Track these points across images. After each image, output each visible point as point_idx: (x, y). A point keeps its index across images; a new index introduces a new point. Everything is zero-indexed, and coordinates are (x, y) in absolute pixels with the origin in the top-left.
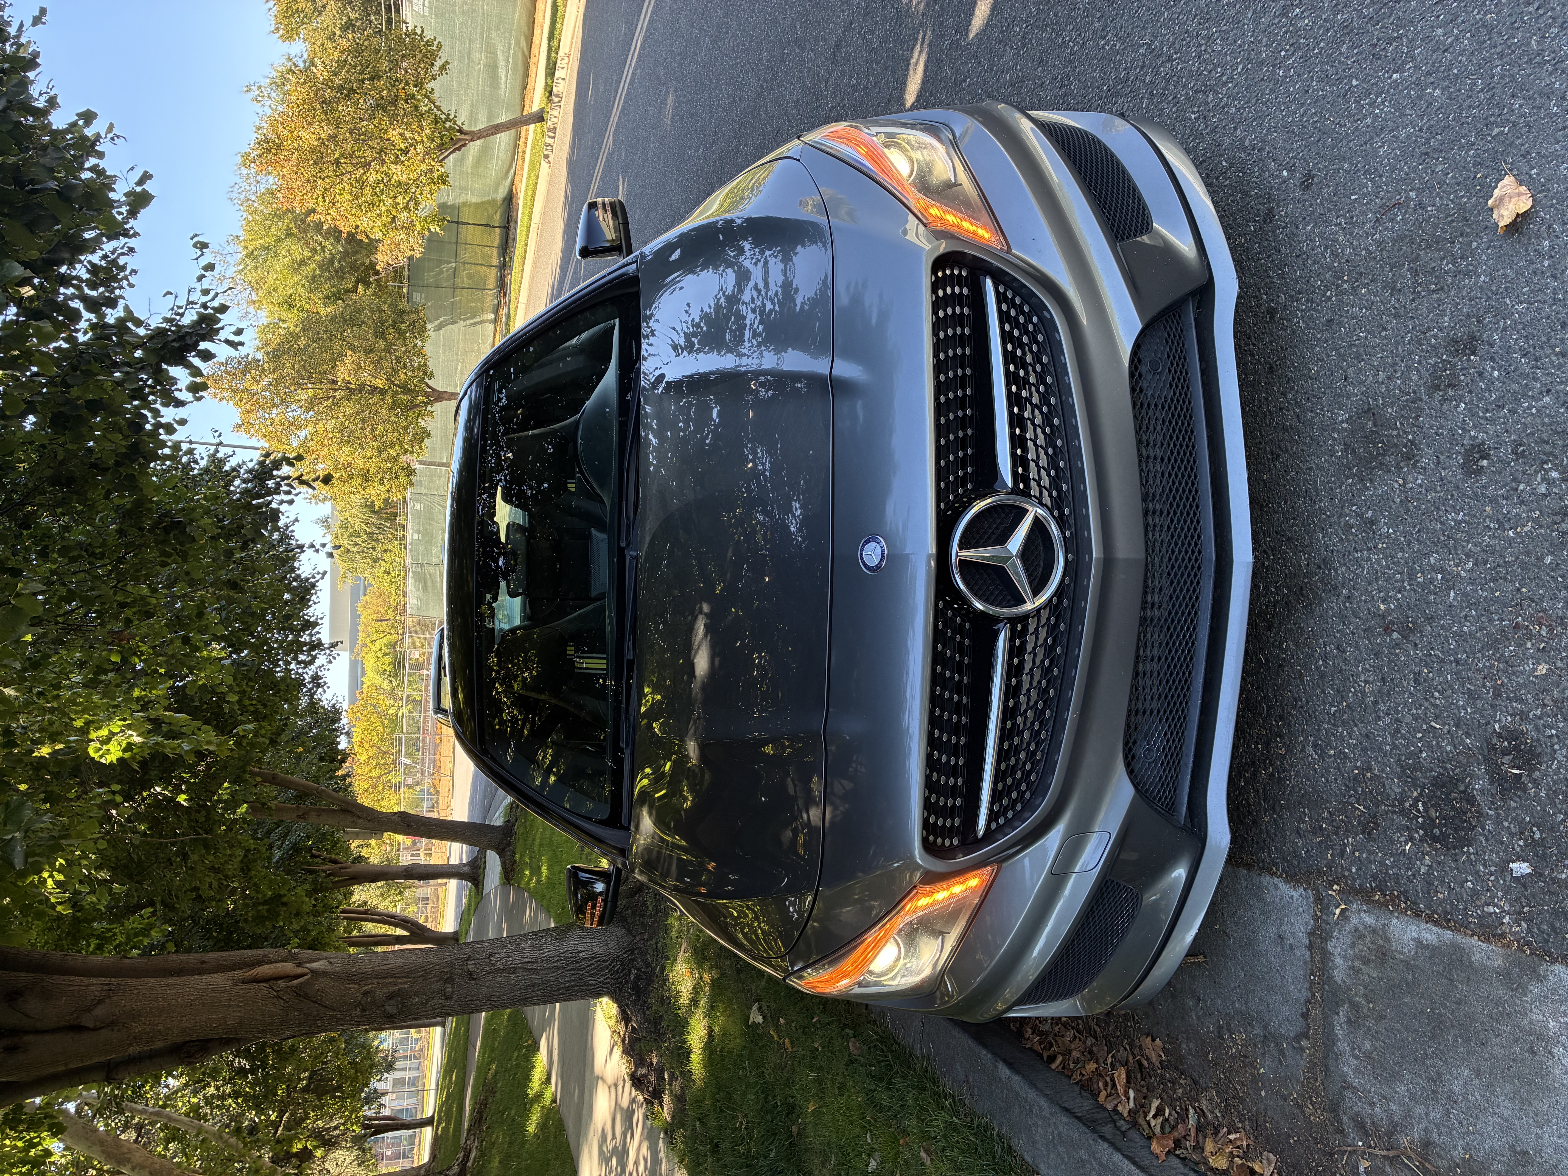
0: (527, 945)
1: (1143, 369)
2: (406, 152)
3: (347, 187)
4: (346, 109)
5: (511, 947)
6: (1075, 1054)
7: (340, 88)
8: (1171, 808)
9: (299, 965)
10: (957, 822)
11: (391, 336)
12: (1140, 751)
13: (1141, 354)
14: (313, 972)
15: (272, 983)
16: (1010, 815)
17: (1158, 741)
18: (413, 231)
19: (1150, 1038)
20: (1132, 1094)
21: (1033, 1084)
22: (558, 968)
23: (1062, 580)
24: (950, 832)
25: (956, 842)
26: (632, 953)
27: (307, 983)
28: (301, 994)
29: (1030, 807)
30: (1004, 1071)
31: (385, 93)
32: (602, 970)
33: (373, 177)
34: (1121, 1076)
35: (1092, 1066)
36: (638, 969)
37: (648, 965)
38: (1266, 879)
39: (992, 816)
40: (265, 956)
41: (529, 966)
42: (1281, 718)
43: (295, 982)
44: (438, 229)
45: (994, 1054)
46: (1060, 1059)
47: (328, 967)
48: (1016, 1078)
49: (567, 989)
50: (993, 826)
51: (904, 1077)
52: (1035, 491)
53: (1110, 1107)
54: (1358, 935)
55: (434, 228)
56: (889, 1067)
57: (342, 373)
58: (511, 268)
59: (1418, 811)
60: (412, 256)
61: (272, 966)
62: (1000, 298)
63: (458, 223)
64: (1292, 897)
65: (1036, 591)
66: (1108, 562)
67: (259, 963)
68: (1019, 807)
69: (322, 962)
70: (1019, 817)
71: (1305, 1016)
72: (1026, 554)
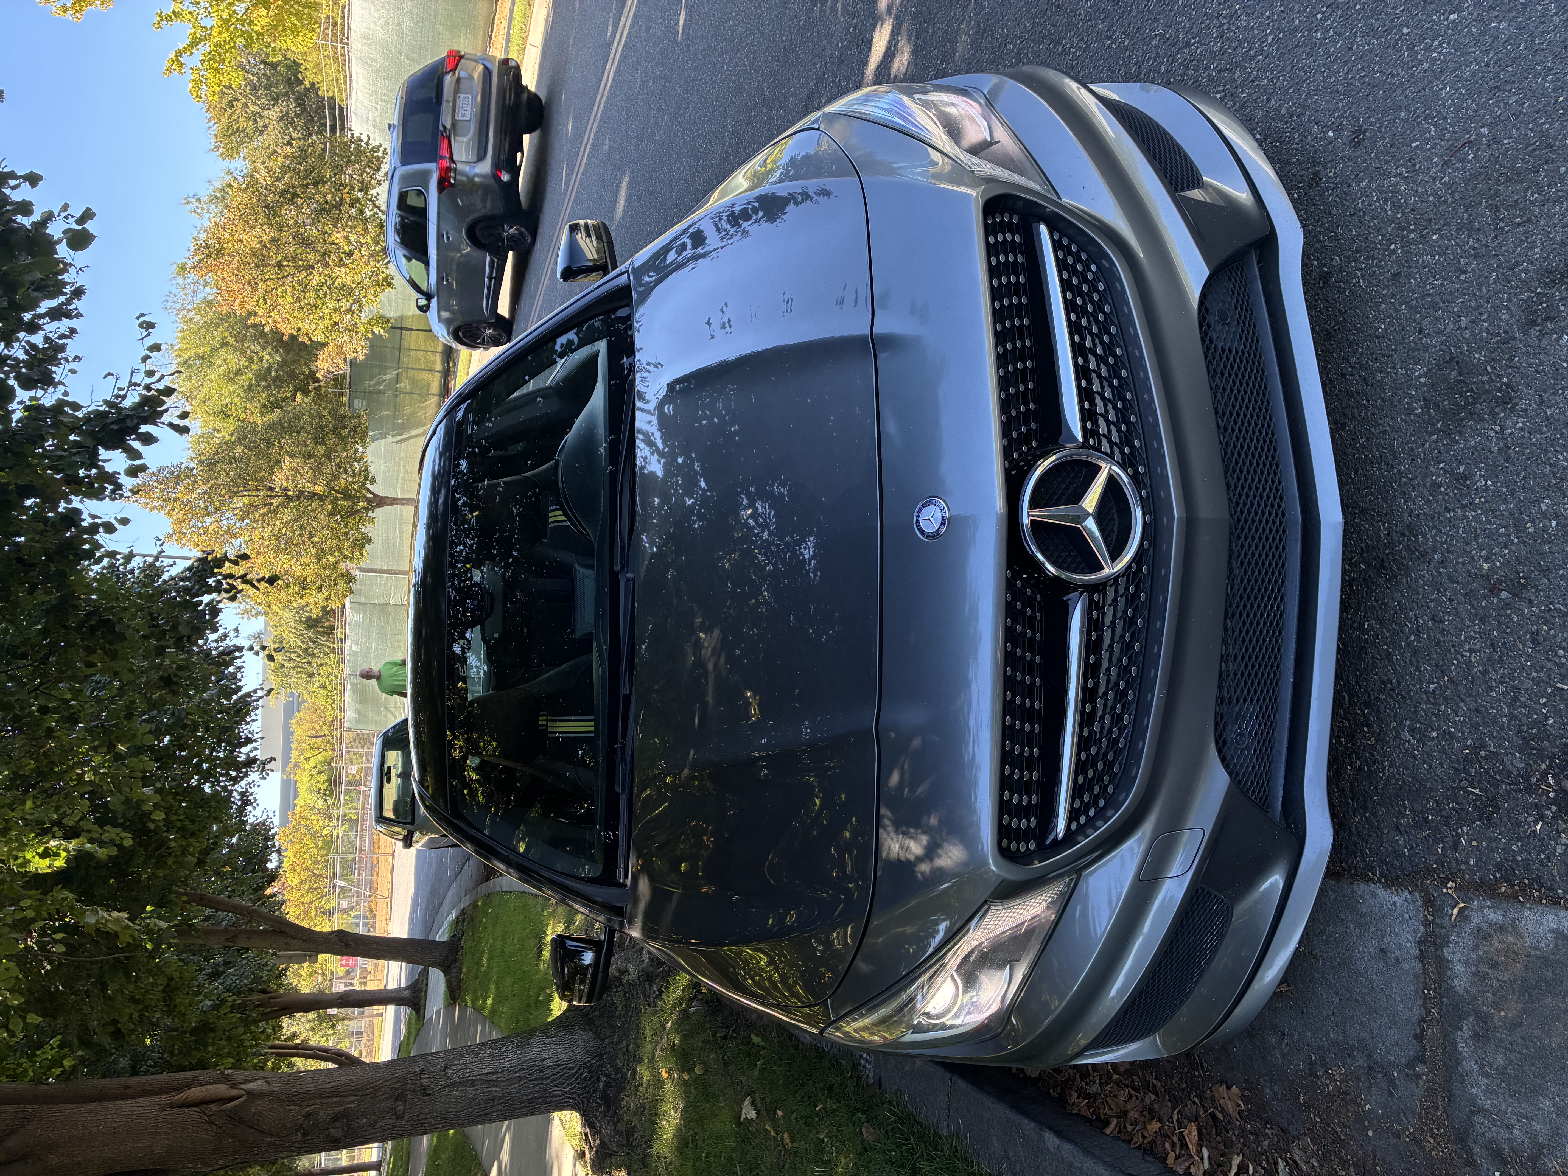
0: (485, 1054)
1: (1211, 319)
2: (350, 254)
3: (289, 289)
4: (289, 213)
5: (468, 1058)
6: (1133, 1115)
7: (283, 193)
8: (1263, 803)
9: (234, 1086)
10: (1033, 822)
11: (331, 441)
12: (1231, 737)
13: (1207, 303)
14: (249, 1093)
15: (202, 1107)
16: (1092, 812)
17: (1249, 725)
18: (357, 333)
19: (1224, 1086)
20: (1205, 1153)
21: (1087, 1152)
22: (520, 1079)
23: (1141, 545)
24: (1024, 835)
25: (1032, 847)
26: (601, 1059)
27: (242, 1105)
28: (236, 1118)
29: (1113, 803)
30: (1051, 1140)
31: (329, 197)
32: (568, 1078)
33: (316, 279)
34: (1192, 1134)
35: (1155, 1126)
36: (608, 1076)
37: (618, 1071)
38: (1361, 888)
39: (1073, 815)
40: (194, 1079)
41: (489, 1078)
42: (1367, 704)
43: (229, 1105)
44: (382, 331)
45: (1038, 1122)
46: (1114, 1122)
47: (266, 1087)
48: (1067, 1146)
49: (530, 1102)
50: (1074, 826)
51: (931, 1159)
52: (1105, 447)
53: (1180, 1170)
54: (1483, 936)
55: (378, 330)
56: (912, 1151)
57: (280, 479)
58: (455, 373)
59: (1549, 785)
60: (356, 358)
61: (203, 1088)
62: (1057, 246)
63: (401, 329)
64: (1394, 903)
66: (1190, 522)
67: (189, 1086)
68: (1101, 803)
69: (259, 1082)
70: (1101, 814)
71: (1419, 1037)
72: (1101, 515)
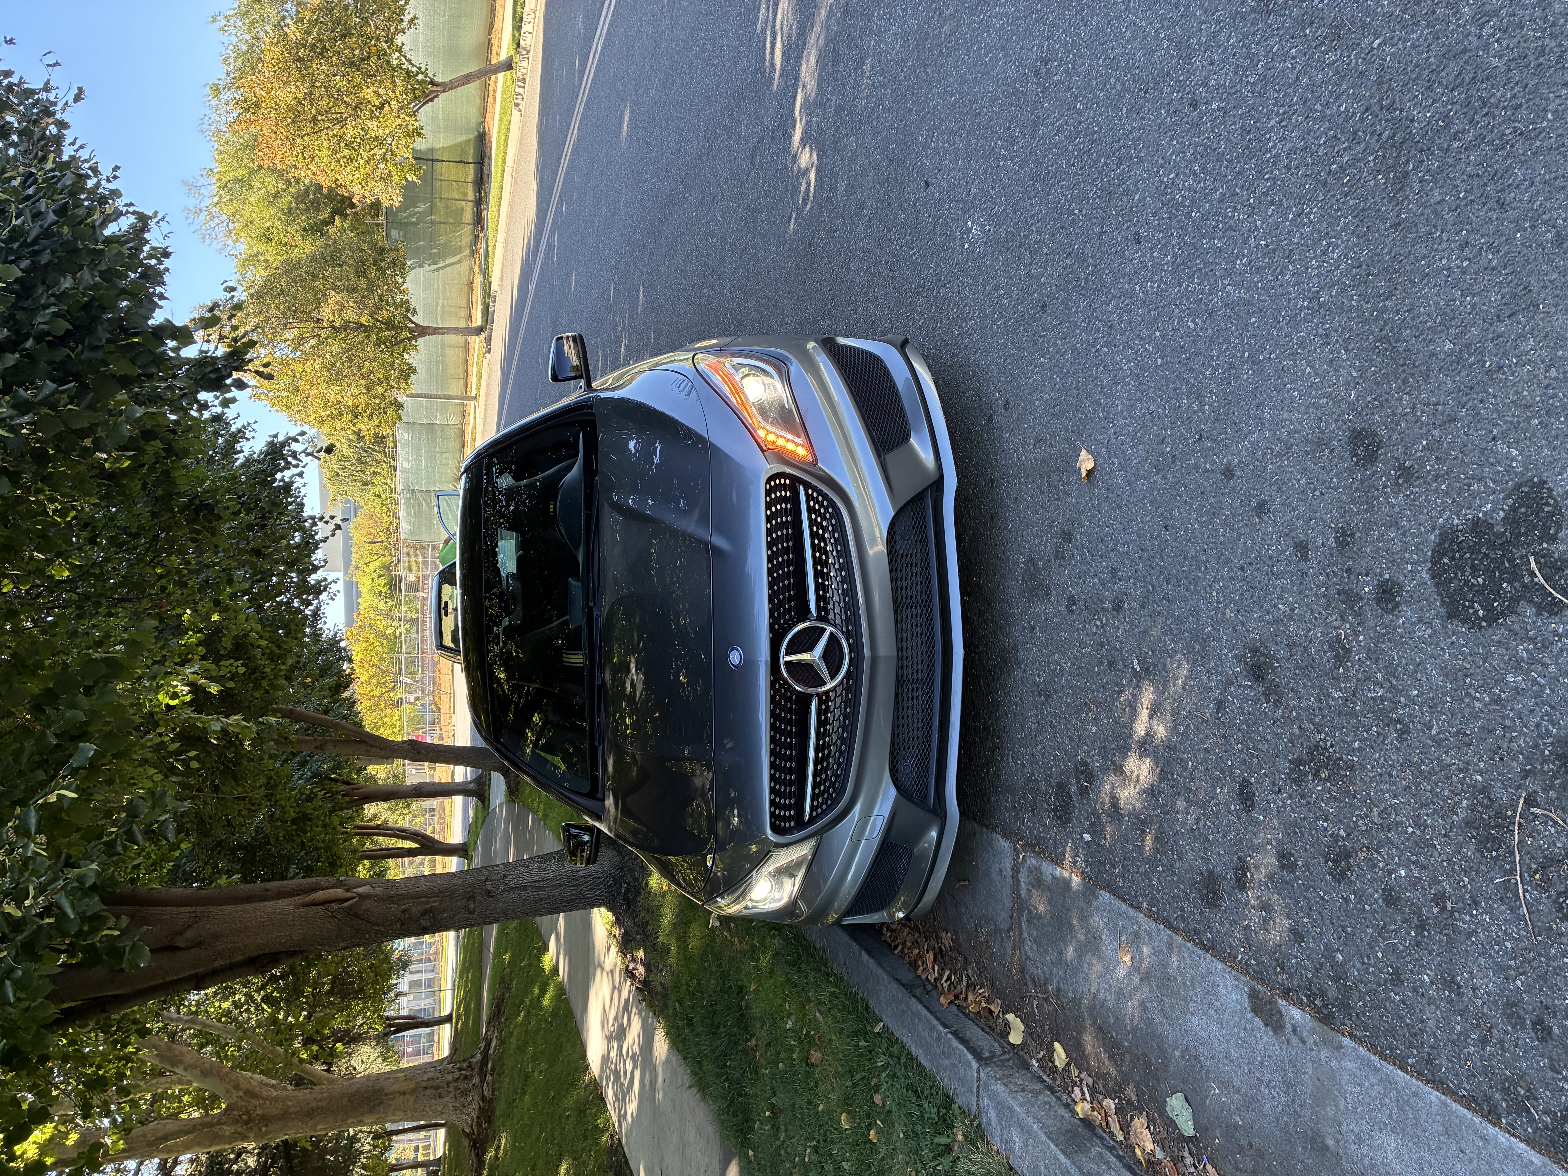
0: (534, 867)
1: (897, 537)
2: (381, 107)
3: (325, 143)
4: (320, 67)
5: (521, 869)
6: (909, 944)
7: (313, 47)
8: (925, 797)
9: (348, 890)
10: (792, 813)
11: (372, 274)
12: (900, 767)
13: (896, 529)
14: (360, 895)
15: (327, 905)
16: (824, 807)
17: (912, 761)
18: (391, 181)
19: (945, 932)
20: (936, 968)
21: (880, 964)
22: (561, 885)
23: (848, 670)
24: (789, 819)
25: (792, 824)
26: (623, 870)
27: (355, 904)
28: (351, 913)
29: (836, 802)
30: (865, 956)
31: (357, 52)
32: (597, 885)
33: (350, 133)
34: (930, 956)
35: (916, 951)
36: (628, 884)
37: (636, 880)
38: (994, 835)
39: (813, 808)
40: (317, 883)
41: (537, 884)
42: (998, 738)
43: (346, 904)
44: (415, 178)
45: (861, 945)
46: (900, 947)
47: (371, 891)
48: (871, 961)
49: (569, 902)
50: (814, 814)
51: (808, 963)
52: (831, 616)
53: (924, 977)
54: (1030, 871)
55: (411, 177)
56: (799, 957)
57: (326, 313)
58: (487, 204)
60: (392, 205)
61: (326, 892)
62: (809, 498)
63: (433, 160)
64: (1004, 847)
65: (833, 677)
66: (874, 659)
67: (314, 889)
68: (829, 802)
69: (366, 887)
70: (830, 808)
71: (1011, 917)
72: (825, 656)
